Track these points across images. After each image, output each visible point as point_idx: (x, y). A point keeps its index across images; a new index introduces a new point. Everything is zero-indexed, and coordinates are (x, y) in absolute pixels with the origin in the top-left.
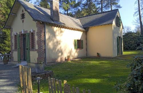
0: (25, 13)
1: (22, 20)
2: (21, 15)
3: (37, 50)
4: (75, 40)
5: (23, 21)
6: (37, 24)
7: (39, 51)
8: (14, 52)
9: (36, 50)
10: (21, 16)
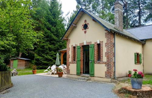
0: (88, 24)
1: (85, 30)
2: (83, 25)
3: (105, 62)
4: (135, 53)
5: (85, 32)
6: (106, 34)
7: (108, 64)
8: (70, 64)
9: (103, 63)
10: (83, 27)
